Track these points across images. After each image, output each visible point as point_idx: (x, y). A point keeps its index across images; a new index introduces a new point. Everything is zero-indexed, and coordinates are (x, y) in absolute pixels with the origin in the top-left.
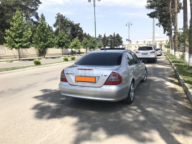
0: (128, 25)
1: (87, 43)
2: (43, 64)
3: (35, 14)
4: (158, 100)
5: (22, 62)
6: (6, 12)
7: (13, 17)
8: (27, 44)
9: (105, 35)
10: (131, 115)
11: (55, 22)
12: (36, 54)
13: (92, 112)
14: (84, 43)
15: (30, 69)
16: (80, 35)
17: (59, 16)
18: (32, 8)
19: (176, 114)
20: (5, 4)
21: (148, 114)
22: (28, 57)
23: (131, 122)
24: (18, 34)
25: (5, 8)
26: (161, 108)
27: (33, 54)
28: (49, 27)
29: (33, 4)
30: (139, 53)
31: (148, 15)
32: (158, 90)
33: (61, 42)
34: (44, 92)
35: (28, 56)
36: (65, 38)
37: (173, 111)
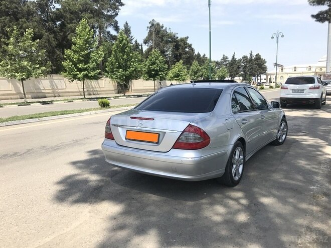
0: (275, 37)
1: (198, 70)
2: (113, 107)
3: (113, 23)
4: (293, 182)
5: (88, 102)
6: (68, 21)
7: (77, 29)
8: (96, 72)
9: (234, 55)
10: (225, 209)
11: (147, 35)
12: (113, 89)
13: (154, 197)
14: (192, 71)
15: (91, 114)
16: (189, 58)
17: (153, 25)
18: (109, 14)
19: (320, 215)
20: (67, 8)
21: (259, 210)
22: (101, 94)
23: (217, 224)
24: (82, 57)
25: (68, 15)
26: (291, 200)
27: (108, 89)
28: (137, 45)
29: (111, 7)
30: (287, 88)
31: (313, 16)
32: (302, 163)
33: (153, 70)
34: (92, 155)
35: (100, 92)
36: (160, 62)
37: (315, 208)
